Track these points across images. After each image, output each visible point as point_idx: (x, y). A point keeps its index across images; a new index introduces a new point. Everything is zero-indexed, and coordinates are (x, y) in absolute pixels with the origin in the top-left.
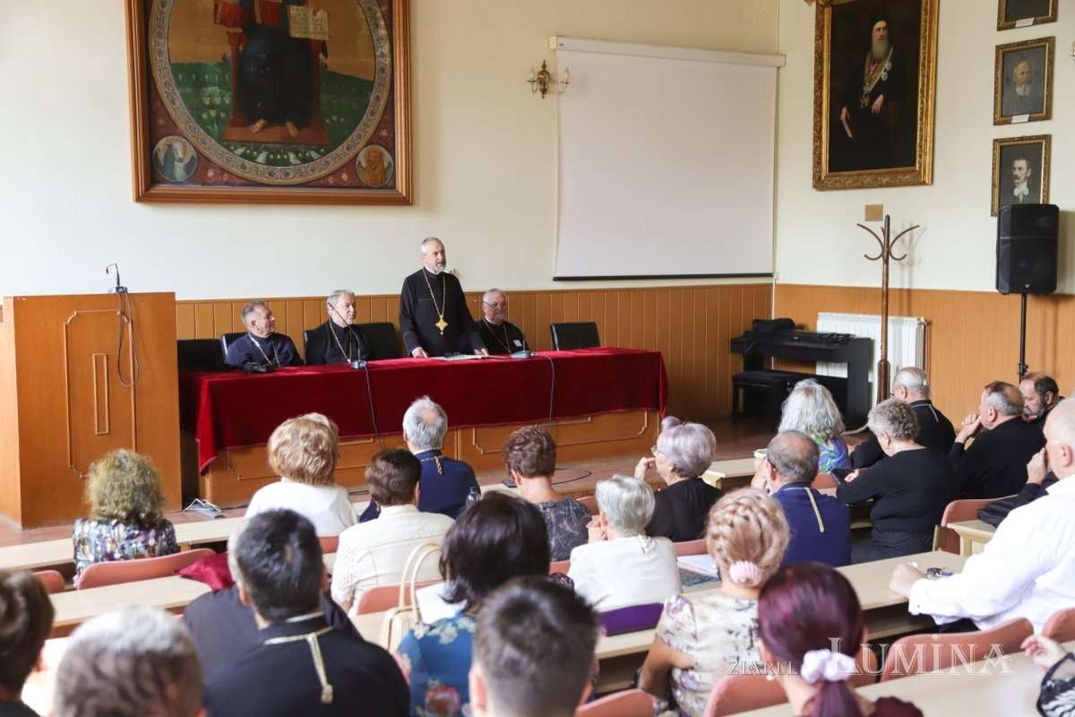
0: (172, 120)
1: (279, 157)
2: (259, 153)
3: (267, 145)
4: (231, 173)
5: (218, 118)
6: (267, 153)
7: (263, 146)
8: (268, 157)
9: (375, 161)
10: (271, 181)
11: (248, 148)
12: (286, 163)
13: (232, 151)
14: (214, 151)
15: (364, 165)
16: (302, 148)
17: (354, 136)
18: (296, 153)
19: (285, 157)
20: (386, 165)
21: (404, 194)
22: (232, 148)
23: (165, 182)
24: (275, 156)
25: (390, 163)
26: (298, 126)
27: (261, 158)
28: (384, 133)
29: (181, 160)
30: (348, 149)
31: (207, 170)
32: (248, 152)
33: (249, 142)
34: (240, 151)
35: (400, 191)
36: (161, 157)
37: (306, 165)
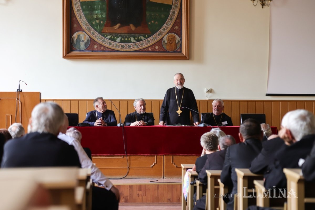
0: (80, 25)
1: (126, 39)
2: (117, 38)
3: (121, 34)
4: (104, 46)
5: (99, 24)
6: (121, 38)
7: (119, 35)
8: (121, 39)
9: (172, 40)
10: (122, 50)
11: (112, 36)
12: (130, 42)
13: (105, 37)
14: (97, 37)
15: (166, 42)
16: (137, 35)
17: (162, 29)
18: (134, 38)
19: (129, 39)
20: (177, 42)
21: (185, 55)
22: (105, 36)
23: (76, 50)
24: (124, 39)
25: (179, 41)
26: (136, 26)
27: (118, 40)
28: (176, 28)
29: (83, 41)
30: (159, 35)
31: (94, 45)
32: (112, 37)
33: (113, 33)
34: (109, 37)
35: (183, 53)
36: (75, 40)
37: (139, 42)
